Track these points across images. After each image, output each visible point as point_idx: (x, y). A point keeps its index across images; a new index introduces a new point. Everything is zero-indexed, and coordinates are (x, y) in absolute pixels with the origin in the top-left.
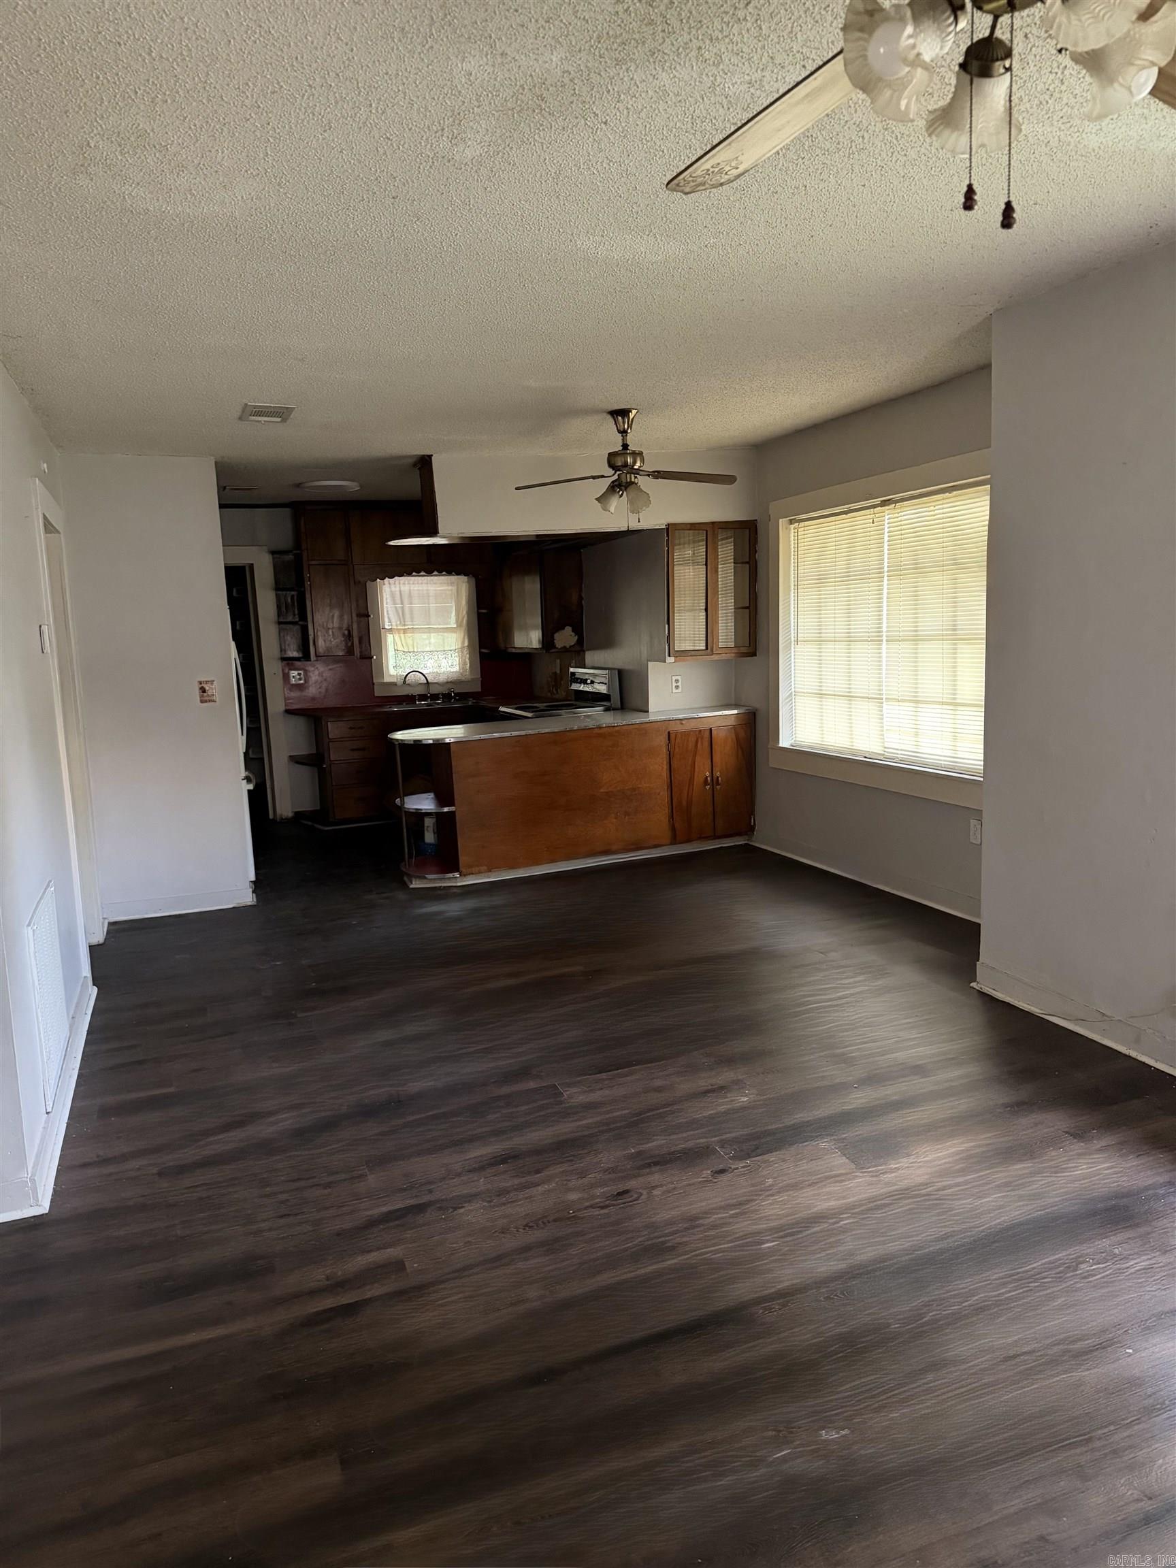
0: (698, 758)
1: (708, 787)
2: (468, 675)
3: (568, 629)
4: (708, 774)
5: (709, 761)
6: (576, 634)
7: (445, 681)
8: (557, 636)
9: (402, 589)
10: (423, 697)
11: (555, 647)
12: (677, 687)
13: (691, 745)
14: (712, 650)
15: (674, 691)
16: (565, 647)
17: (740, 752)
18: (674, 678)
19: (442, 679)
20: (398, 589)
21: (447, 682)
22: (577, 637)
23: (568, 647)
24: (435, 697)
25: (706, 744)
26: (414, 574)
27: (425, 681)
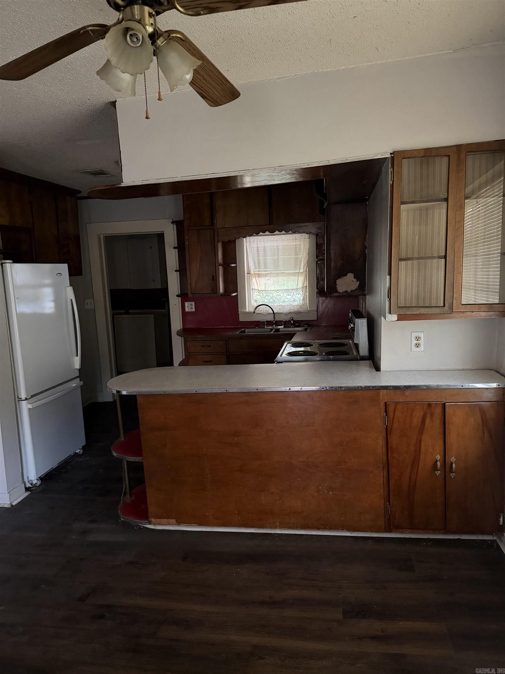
0: (425, 437)
1: (438, 473)
2: (307, 307)
3: (350, 276)
4: (438, 457)
5: (441, 443)
6: (358, 280)
7: (288, 311)
8: (339, 282)
9: (259, 245)
10: (269, 323)
11: (337, 292)
12: (417, 345)
13: (416, 420)
14: (451, 308)
15: (414, 349)
16: (346, 292)
17: (487, 435)
18: (414, 335)
19: (286, 310)
20: (256, 246)
21: (290, 313)
22: (358, 283)
23: (349, 291)
24: (278, 323)
25: (438, 422)
26: (261, 233)
27: (272, 312)
